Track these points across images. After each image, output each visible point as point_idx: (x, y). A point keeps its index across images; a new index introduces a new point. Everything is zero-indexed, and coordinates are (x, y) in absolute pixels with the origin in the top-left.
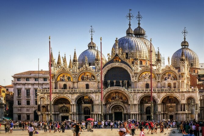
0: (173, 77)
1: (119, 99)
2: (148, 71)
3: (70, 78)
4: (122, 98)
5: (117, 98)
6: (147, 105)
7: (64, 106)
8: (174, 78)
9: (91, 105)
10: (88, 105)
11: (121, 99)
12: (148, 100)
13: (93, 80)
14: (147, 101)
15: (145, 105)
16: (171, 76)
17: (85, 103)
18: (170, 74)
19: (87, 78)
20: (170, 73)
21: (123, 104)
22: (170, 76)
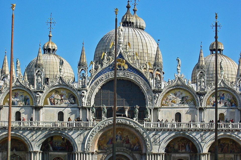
0: (230, 101)
1: (123, 143)
2: (179, 89)
3: (28, 99)
4: (128, 142)
5: (118, 141)
6: (177, 155)
7: (14, 154)
8: (231, 103)
9: (66, 153)
10: (60, 153)
11: (126, 143)
12: (179, 147)
13: (73, 104)
14: (176, 147)
15: (173, 155)
16: (226, 98)
17: (55, 149)
18: (223, 95)
19: (60, 100)
20: (224, 92)
21: (130, 153)
22: (223, 99)
